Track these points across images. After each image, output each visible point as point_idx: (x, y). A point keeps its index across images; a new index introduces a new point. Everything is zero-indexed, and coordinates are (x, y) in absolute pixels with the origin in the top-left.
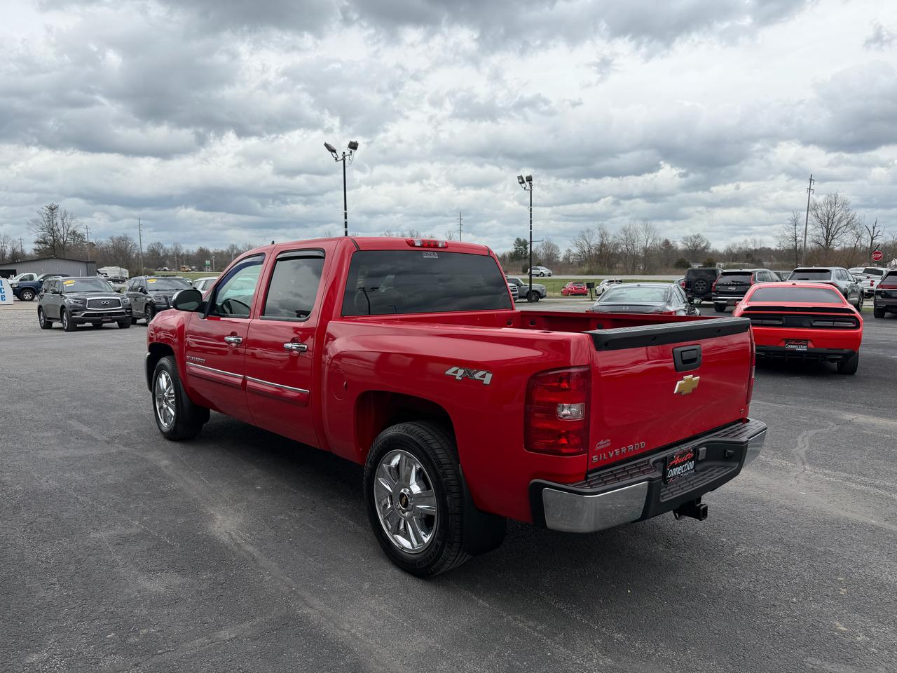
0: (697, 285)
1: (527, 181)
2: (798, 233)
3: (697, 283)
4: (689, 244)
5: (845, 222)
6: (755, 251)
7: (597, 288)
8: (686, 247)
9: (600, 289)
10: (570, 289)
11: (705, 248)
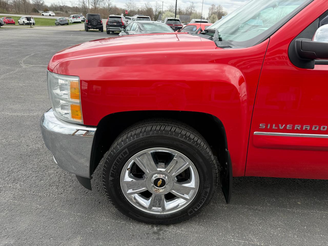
0: (93, 22)
3: (93, 21)
6: (63, 6)
7: (19, 20)
8: (34, 2)
9: (21, 21)
10: (5, 21)
11: (42, 4)
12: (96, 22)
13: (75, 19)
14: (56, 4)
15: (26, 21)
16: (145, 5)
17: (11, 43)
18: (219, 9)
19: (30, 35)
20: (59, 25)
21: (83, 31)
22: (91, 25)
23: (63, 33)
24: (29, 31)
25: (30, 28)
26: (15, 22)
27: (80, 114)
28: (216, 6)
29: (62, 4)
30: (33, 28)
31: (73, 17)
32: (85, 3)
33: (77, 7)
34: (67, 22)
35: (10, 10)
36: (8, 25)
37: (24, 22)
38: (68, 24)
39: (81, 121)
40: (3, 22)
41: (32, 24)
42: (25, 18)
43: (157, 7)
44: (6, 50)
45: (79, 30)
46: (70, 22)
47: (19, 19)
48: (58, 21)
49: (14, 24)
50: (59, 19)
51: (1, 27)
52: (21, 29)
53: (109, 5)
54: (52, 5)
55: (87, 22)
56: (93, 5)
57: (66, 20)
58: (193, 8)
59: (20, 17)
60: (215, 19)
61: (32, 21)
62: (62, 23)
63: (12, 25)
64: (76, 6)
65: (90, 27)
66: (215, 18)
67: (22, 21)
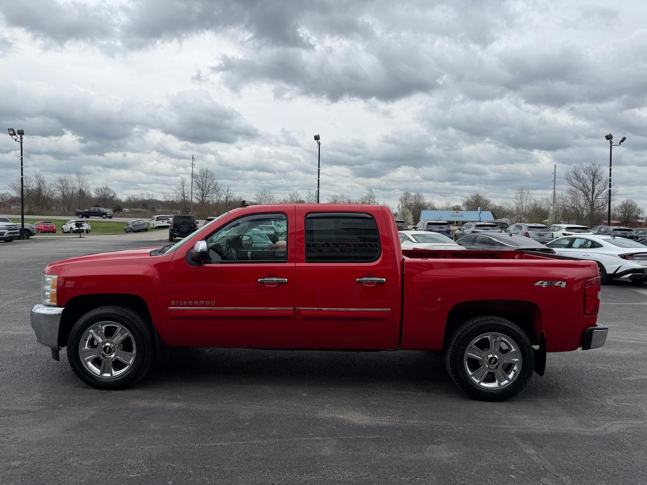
0: (182, 227)
1: (19, 134)
2: (185, 191)
3: (182, 225)
4: (100, 194)
5: (212, 187)
6: (149, 201)
7: (64, 226)
8: (98, 196)
9: (67, 227)
10: (40, 228)
11: (112, 197)
12: (187, 227)
13: (160, 222)
14: (136, 197)
15: (75, 228)
16: (289, 197)
17: (38, 262)
18: (417, 199)
19: (74, 249)
20: (130, 232)
21: (165, 241)
22: (178, 231)
23: (129, 245)
24: (74, 243)
25: (79, 238)
26: (57, 229)
27: (55, 299)
28: (413, 194)
29: (148, 198)
30: (83, 237)
31: (158, 219)
32: (186, 195)
33: (173, 201)
34: (146, 226)
35: (54, 208)
36: (43, 234)
37: (71, 228)
38: (146, 230)
39: (55, 304)
40: (35, 229)
41: (85, 232)
42: (74, 222)
43: (311, 199)
44: (28, 271)
45: (159, 239)
46: (152, 226)
47: (64, 224)
48: (131, 226)
49: (53, 231)
50: (133, 222)
51: (30, 237)
52: (62, 240)
53: (227, 198)
54: (129, 200)
55: (172, 228)
56: (199, 198)
57: (144, 225)
58: (371, 199)
59: (68, 221)
60: (406, 215)
61: (86, 226)
62: (136, 229)
63: (51, 234)
64: (171, 200)
65: (177, 234)
66: (407, 213)
67: (69, 227)
